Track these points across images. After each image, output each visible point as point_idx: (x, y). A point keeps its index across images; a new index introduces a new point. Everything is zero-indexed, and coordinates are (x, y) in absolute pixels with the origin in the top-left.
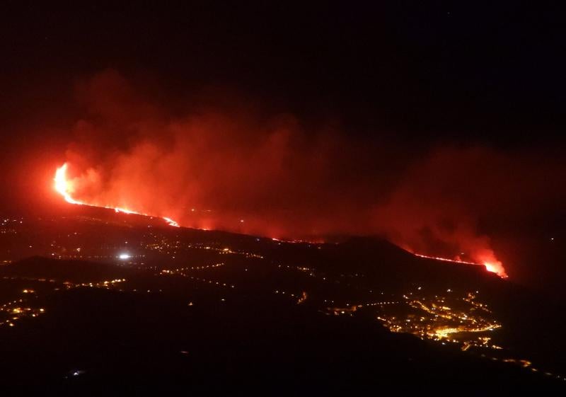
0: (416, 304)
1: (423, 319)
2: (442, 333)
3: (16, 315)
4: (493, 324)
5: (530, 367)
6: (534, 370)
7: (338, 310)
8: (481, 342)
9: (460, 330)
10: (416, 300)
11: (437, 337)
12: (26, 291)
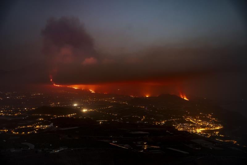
0: (188, 119)
1: (191, 125)
2: (199, 131)
3: (37, 128)
4: (219, 126)
5: (236, 143)
6: (238, 145)
7: (157, 122)
8: (215, 134)
9: (206, 129)
10: (188, 118)
11: (197, 132)
12: (40, 119)
